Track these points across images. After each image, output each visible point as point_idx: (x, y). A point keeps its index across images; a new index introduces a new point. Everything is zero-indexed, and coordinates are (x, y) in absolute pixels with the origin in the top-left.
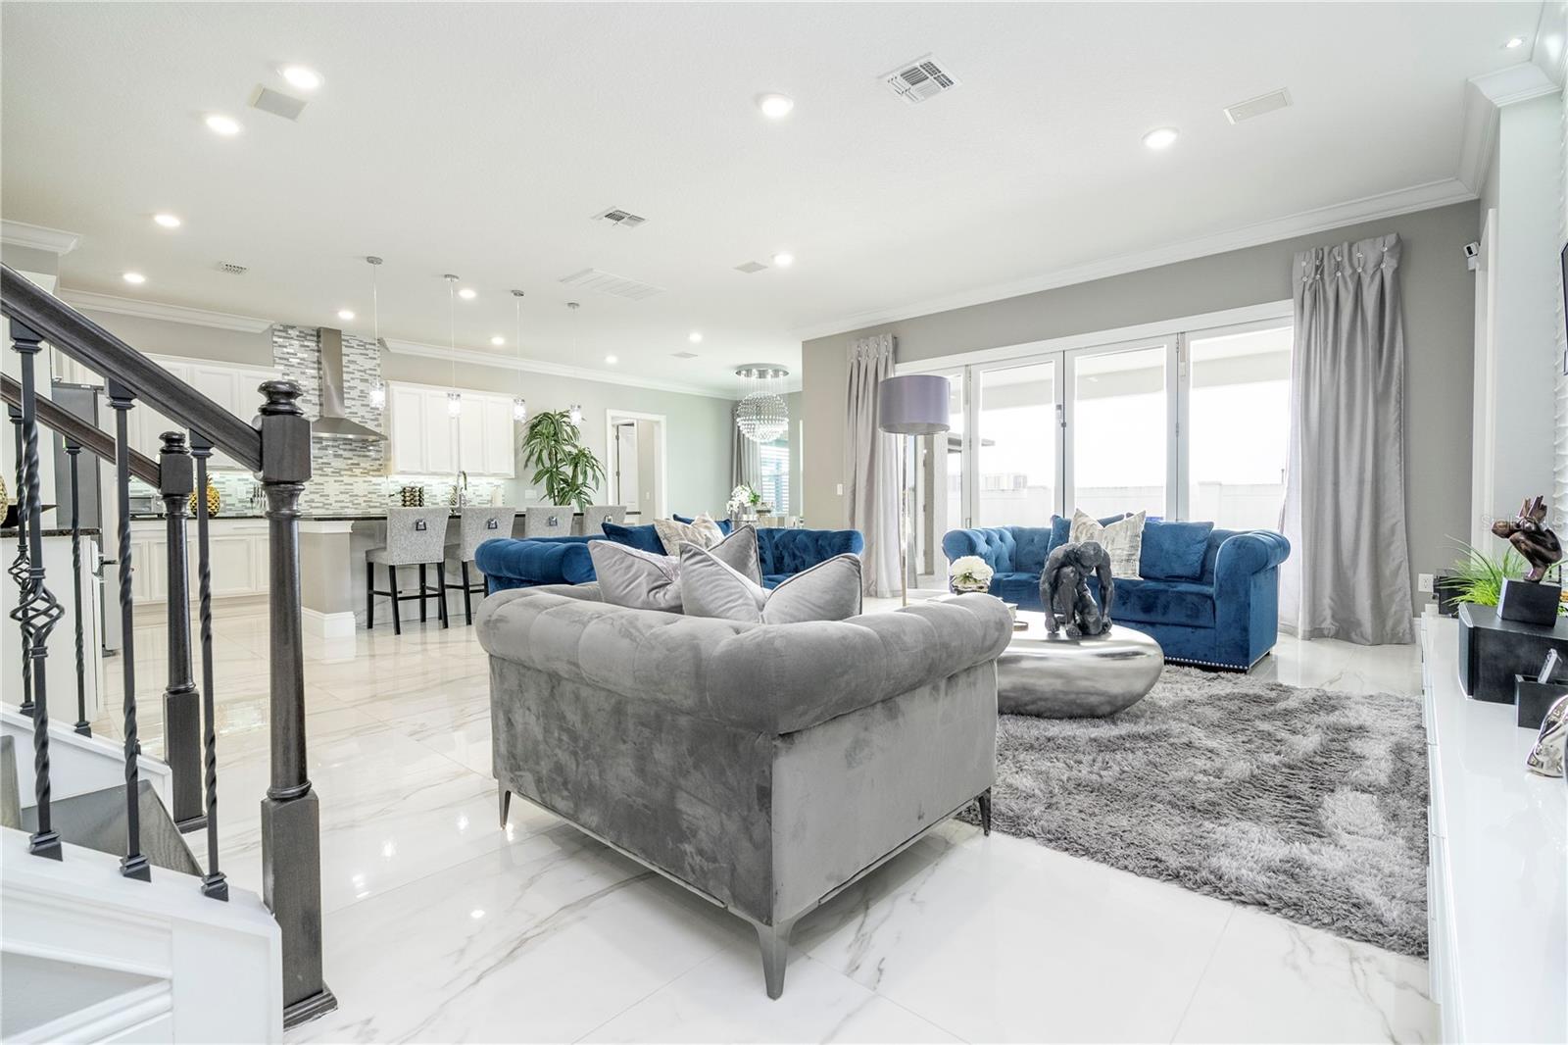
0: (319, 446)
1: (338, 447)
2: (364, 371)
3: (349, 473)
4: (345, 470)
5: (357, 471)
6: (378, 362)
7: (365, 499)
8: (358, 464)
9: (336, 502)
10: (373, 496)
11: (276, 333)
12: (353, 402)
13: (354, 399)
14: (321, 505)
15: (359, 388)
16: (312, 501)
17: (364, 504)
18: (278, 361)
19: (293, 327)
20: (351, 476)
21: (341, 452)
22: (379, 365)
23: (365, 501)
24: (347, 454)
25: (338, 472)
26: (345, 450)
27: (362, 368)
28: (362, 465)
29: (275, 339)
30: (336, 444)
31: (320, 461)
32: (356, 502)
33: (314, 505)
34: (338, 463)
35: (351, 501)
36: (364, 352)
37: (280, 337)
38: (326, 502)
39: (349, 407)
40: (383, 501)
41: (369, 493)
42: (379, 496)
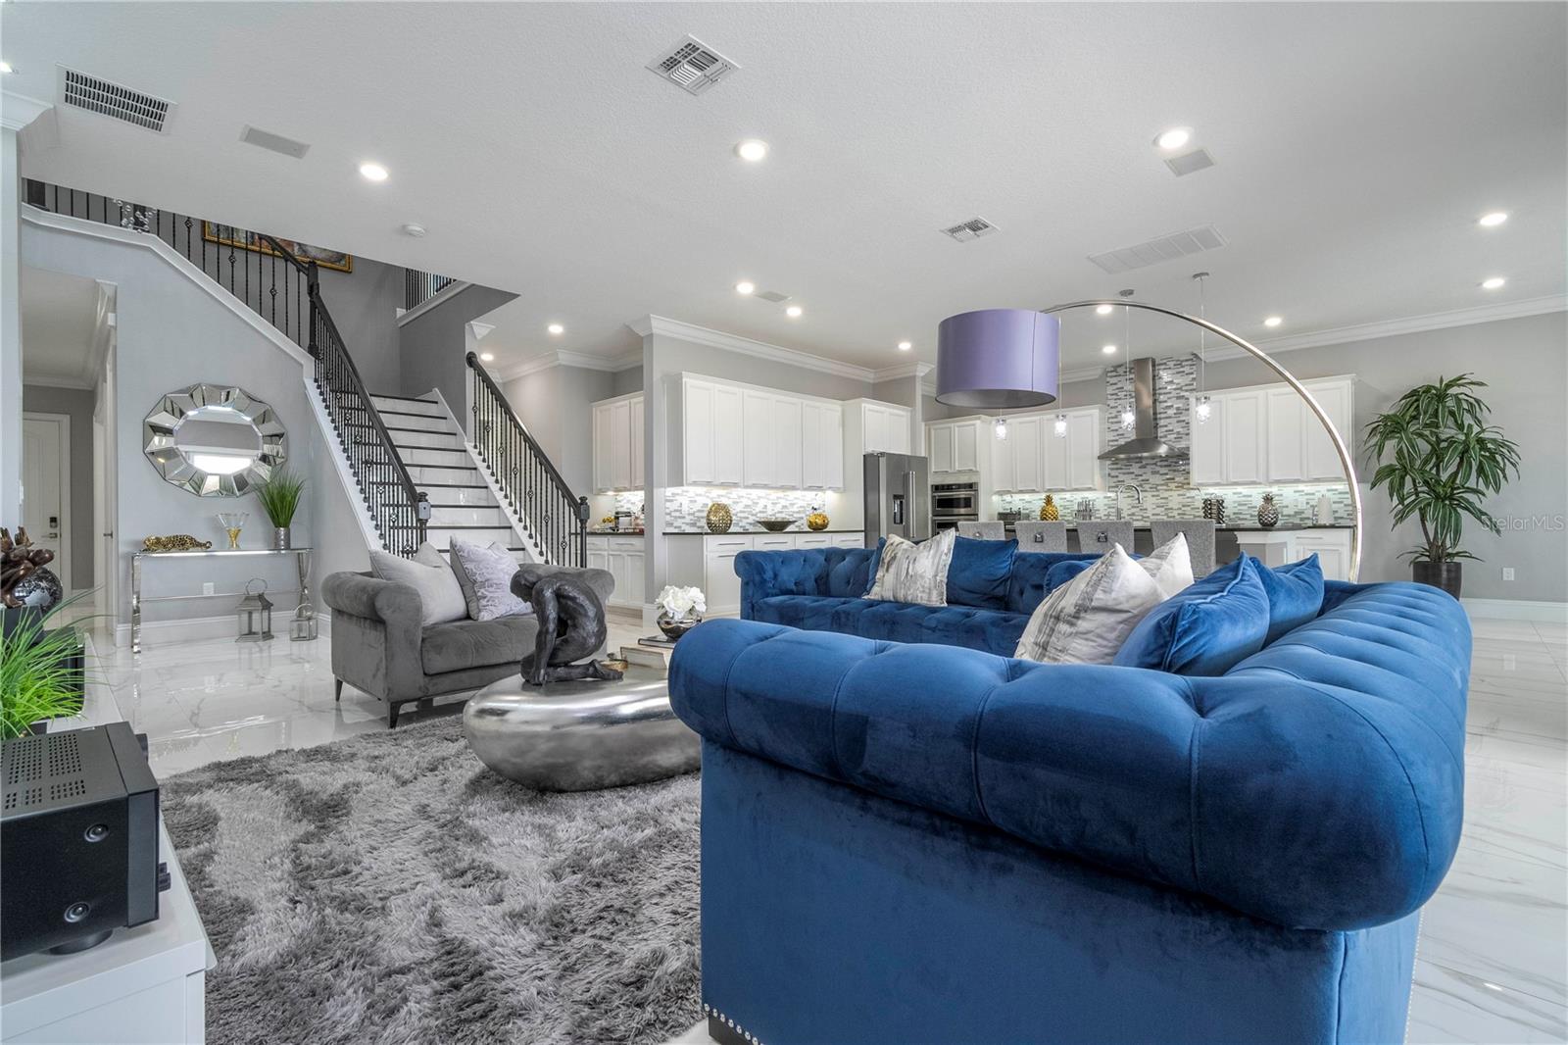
0: (1139, 465)
1: (1155, 464)
2: (1180, 389)
3: (1165, 487)
4: (1162, 485)
5: (1173, 486)
6: (1194, 376)
7: (1180, 512)
8: (1173, 479)
9: (1153, 515)
10: (1189, 508)
11: (1109, 374)
12: (1168, 421)
13: (1170, 417)
14: (1140, 518)
15: (1175, 406)
16: (1133, 514)
17: (1178, 517)
18: (1109, 397)
19: (1120, 366)
20: (1166, 490)
21: (1158, 469)
22: (1194, 379)
23: (1179, 514)
24: (1163, 470)
25: (1155, 487)
26: (1161, 466)
27: (1179, 386)
28: (1177, 479)
29: (1108, 379)
30: (1154, 461)
31: (1140, 478)
32: (1170, 515)
33: (1134, 518)
34: (1156, 480)
35: (1166, 514)
36: (1182, 369)
37: (1111, 377)
38: (1145, 515)
39: (1166, 426)
40: (1197, 514)
41: (1184, 506)
42: (1192, 509)
